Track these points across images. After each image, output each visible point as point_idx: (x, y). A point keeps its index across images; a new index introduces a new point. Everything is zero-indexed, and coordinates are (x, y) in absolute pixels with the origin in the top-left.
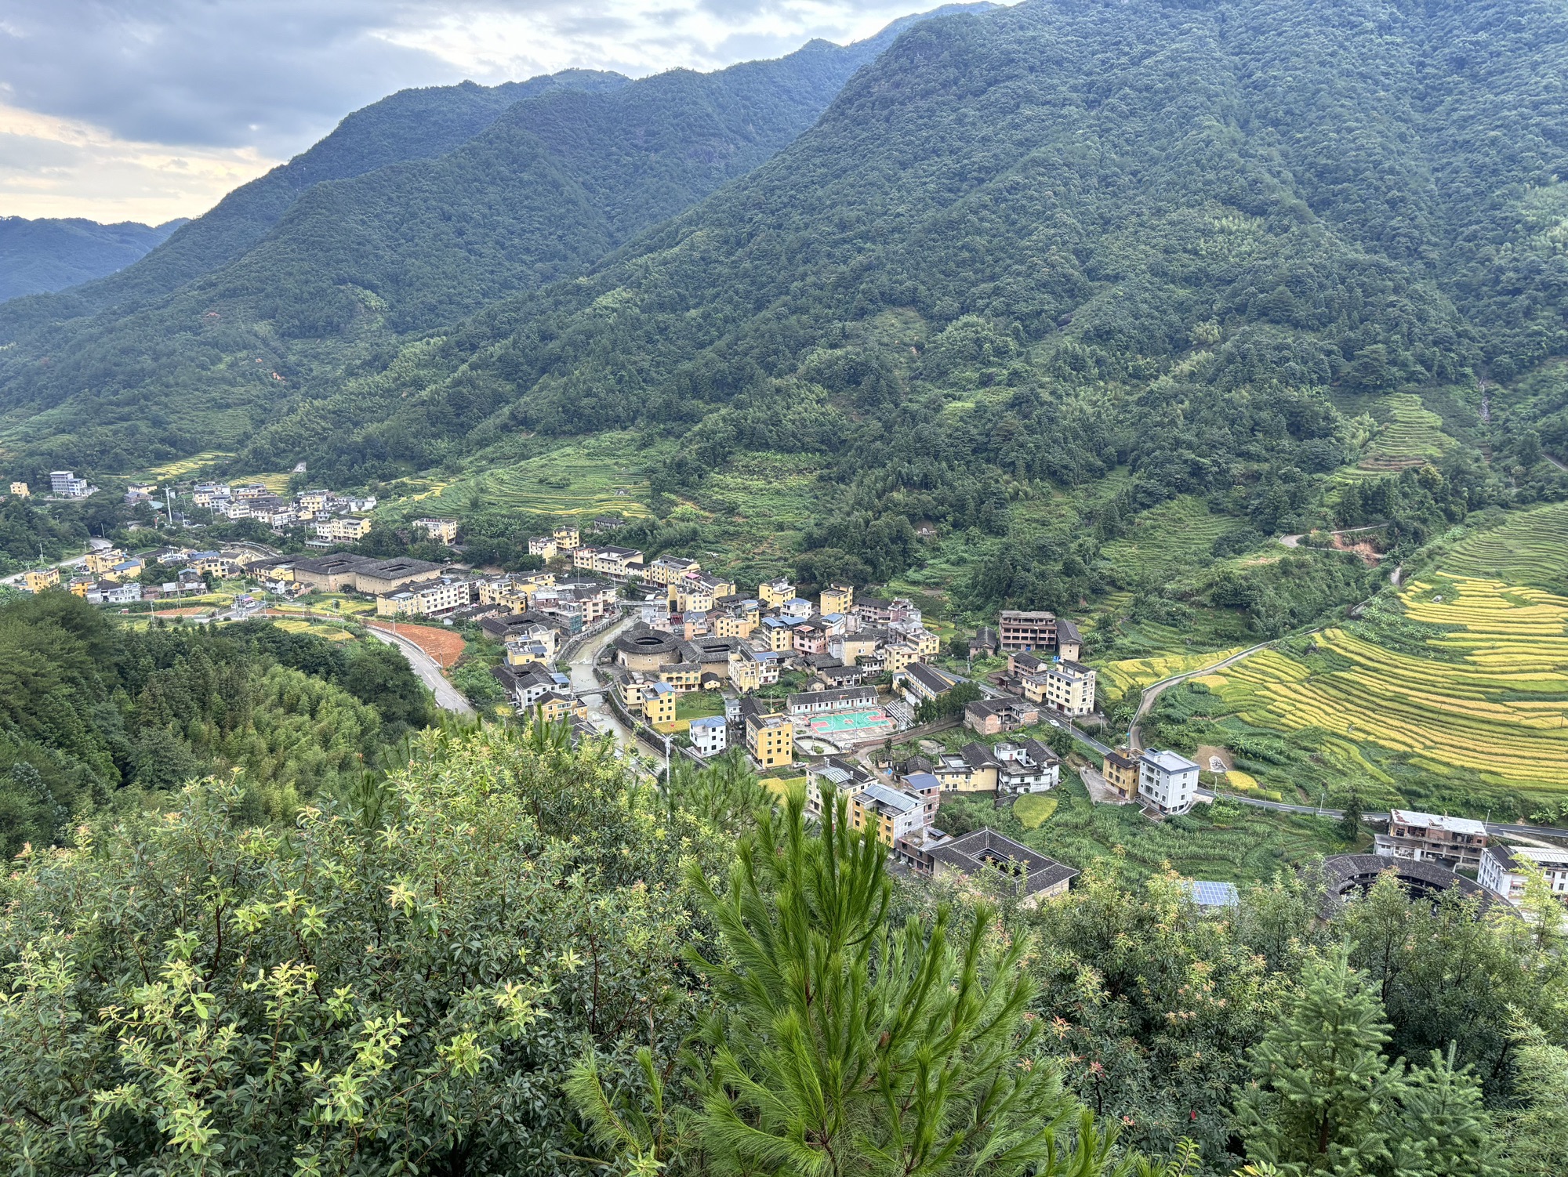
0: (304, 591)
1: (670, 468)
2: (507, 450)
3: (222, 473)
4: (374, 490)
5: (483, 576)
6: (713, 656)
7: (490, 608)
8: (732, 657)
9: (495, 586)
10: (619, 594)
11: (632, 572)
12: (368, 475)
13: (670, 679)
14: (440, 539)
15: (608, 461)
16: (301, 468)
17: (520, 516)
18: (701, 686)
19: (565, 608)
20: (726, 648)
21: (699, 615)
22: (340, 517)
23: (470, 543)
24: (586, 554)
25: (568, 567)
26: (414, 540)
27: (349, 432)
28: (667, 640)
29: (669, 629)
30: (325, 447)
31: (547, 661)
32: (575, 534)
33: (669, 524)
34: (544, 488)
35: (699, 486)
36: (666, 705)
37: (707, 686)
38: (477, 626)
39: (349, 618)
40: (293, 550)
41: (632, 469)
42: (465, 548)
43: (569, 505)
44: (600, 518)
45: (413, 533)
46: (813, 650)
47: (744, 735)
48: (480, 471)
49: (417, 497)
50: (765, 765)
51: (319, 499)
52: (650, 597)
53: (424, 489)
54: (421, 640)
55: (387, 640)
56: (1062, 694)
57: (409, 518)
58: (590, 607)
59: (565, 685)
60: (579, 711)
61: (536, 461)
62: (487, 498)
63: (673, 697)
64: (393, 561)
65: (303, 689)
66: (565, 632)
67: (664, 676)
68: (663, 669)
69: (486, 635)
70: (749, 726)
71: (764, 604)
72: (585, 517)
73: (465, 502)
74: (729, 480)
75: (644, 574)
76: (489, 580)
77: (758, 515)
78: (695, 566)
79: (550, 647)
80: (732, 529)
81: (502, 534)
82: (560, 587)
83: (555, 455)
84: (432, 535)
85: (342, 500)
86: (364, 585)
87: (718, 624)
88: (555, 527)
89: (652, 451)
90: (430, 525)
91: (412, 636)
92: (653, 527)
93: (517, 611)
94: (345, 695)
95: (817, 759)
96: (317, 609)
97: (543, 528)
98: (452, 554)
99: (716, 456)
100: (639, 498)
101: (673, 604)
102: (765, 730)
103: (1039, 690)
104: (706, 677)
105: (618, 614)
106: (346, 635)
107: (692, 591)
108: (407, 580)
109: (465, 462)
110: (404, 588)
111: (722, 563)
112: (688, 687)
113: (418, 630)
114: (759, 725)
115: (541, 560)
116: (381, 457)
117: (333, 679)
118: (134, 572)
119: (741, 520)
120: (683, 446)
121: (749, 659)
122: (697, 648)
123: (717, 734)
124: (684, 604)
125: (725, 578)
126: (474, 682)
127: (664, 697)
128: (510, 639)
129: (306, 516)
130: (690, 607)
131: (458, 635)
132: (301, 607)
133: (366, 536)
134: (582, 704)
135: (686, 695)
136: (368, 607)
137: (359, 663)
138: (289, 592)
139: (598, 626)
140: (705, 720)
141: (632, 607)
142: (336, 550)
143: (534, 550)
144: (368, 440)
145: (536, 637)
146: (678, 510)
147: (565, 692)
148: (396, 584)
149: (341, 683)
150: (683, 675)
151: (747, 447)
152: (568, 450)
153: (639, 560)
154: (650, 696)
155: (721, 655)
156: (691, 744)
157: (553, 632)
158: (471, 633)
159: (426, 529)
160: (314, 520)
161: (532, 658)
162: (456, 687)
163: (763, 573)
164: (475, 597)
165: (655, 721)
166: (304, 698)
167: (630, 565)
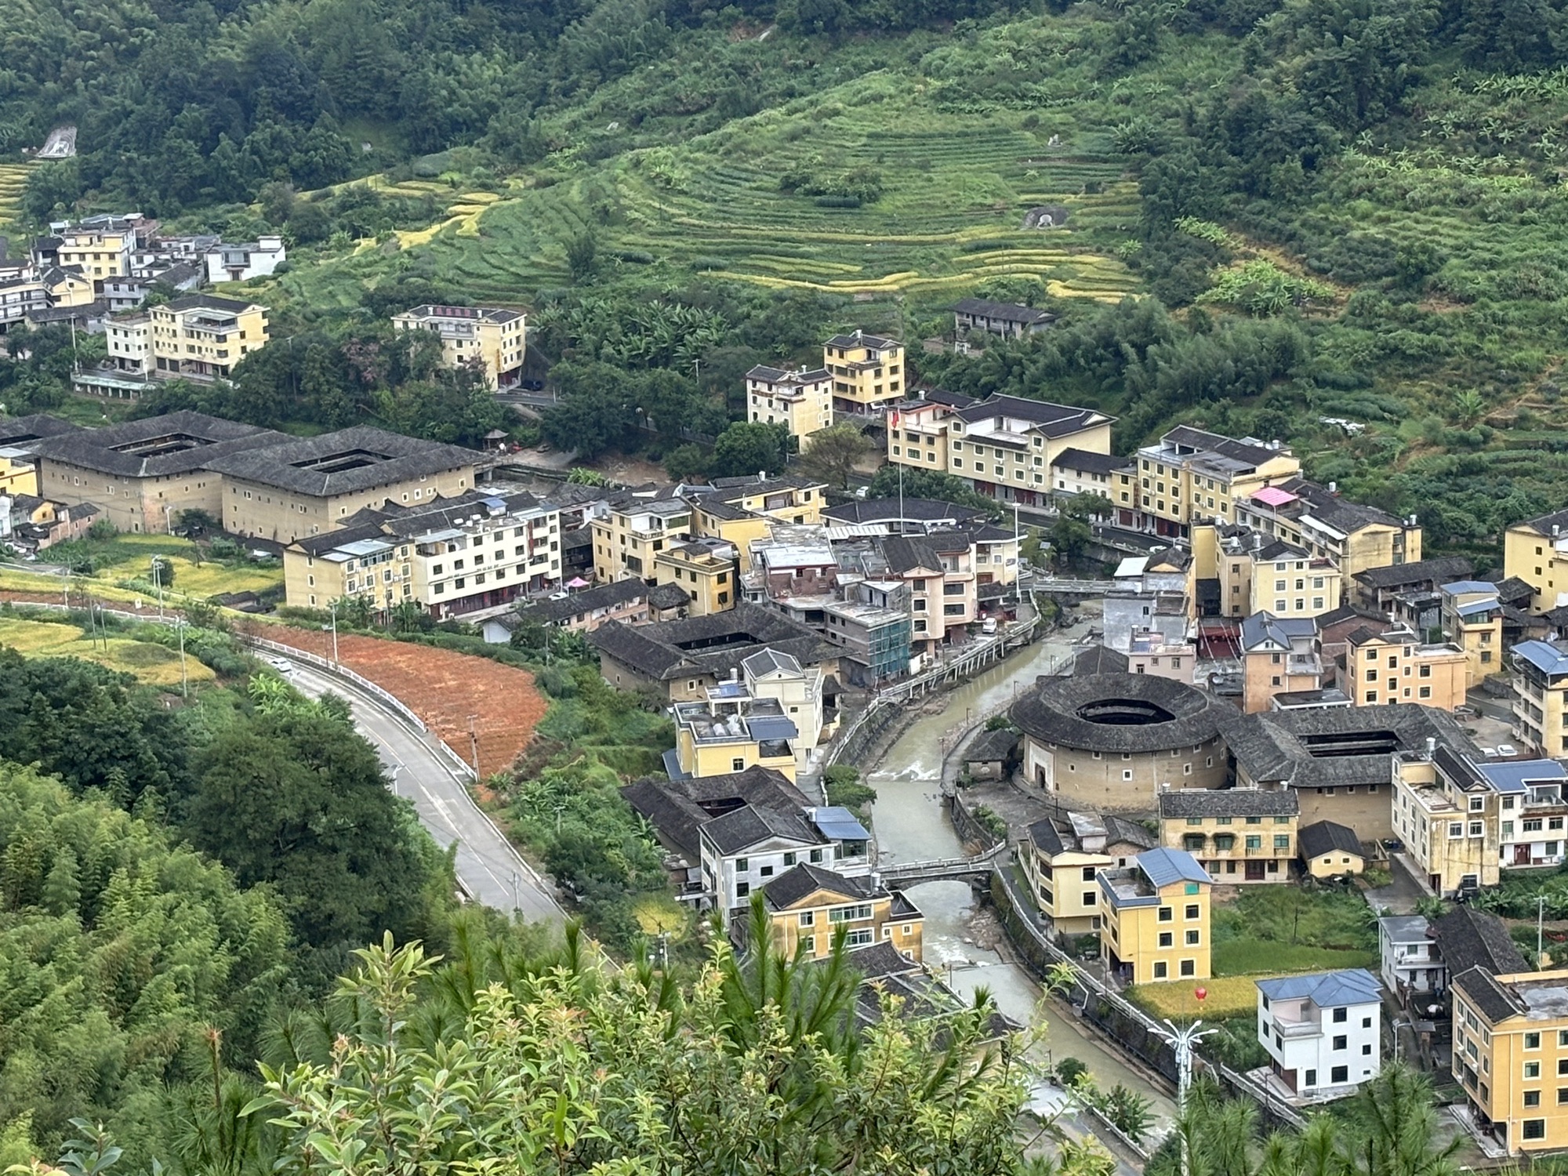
0: (68, 528)
5: (603, 492)
6: (1340, 768)
7: (626, 591)
8: (1407, 774)
9: (639, 523)
10: (1031, 556)
11: (1073, 483)
12: (262, 169)
13: (1194, 841)
14: (474, 371)
15: (1006, 116)
16: (60, 146)
17: (721, 298)
18: (1299, 866)
19: (856, 596)
20: (1385, 741)
21: (1293, 629)
22: (178, 301)
23: (566, 384)
24: (926, 422)
25: (868, 466)
26: (398, 374)
28: (1184, 711)
29: (1193, 675)
31: (797, 768)
32: (892, 358)
33: (1200, 325)
34: (797, 206)
36: (1179, 925)
37: (1319, 867)
38: (582, 650)
39: (199, 617)
40: (37, 401)
42: (552, 399)
43: (876, 264)
44: (974, 304)
47: (1443, 1038)
49: (408, 239)
50: (1516, 1140)
52: (1130, 566)
53: (430, 212)
55: (312, 686)
57: (382, 305)
58: (936, 596)
59: (853, 848)
60: (895, 933)
61: (773, 119)
62: (623, 240)
63: (1203, 900)
66: (856, 674)
67: (1174, 831)
68: (1171, 806)
70: (1463, 1010)
71: (1520, 597)
72: (926, 301)
73: (553, 252)
74: (1407, 171)
75: (1111, 488)
76: (623, 503)
78: (1285, 464)
79: (809, 721)
80: (1414, 339)
81: (664, 357)
82: (842, 530)
83: (834, 97)
84: (452, 357)
85: (184, 248)
86: (245, 512)
87: (1361, 662)
88: (829, 332)
89: (1148, 81)
90: (448, 325)
91: (389, 677)
92: (1147, 333)
93: (706, 605)
94: (183, 857)
96: (105, 585)
97: (792, 339)
100: (1102, 239)
101: (1209, 590)
102: (1517, 1024)
104: (1316, 839)
105: (1027, 619)
106: (191, 669)
107: (1273, 550)
108: (376, 501)
110: (366, 526)
112: (1255, 868)
113: (403, 658)
114: (1497, 1007)
115: (784, 439)
117: (149, 800)
119: (1445, 311)
121: (1464, 781)
122: (1284, 740)
123: (1349, 1026)
124: (1244, 591)
125: (1389, 506)
126: (569, 825)
127: (1176, 899)
128: (684, 694)
129: (75, 295)
131: (523, 676)
132: (54, 579)
135: (1247, 897)
136: (256, 583)
138: (24, 533)
140: (1310, 980)
141: (1073, 600)
142: (165, 403)
143: (761, 409)
145: (765, 689)
146: (1232, 277)
147: (853, 868)
148: (340, 512)
150: (1239, 827)
154: (1127, 892)
155: (1368, 766)
156: (1262, 1059)
157: (819, 675)
158: (566, 672)
159: (433, 341)
160: (100, 308)
161: (751, 756)
162: (518, 840)
164: (579, 556)
165: (1144, 976)
167: (1066, 460)
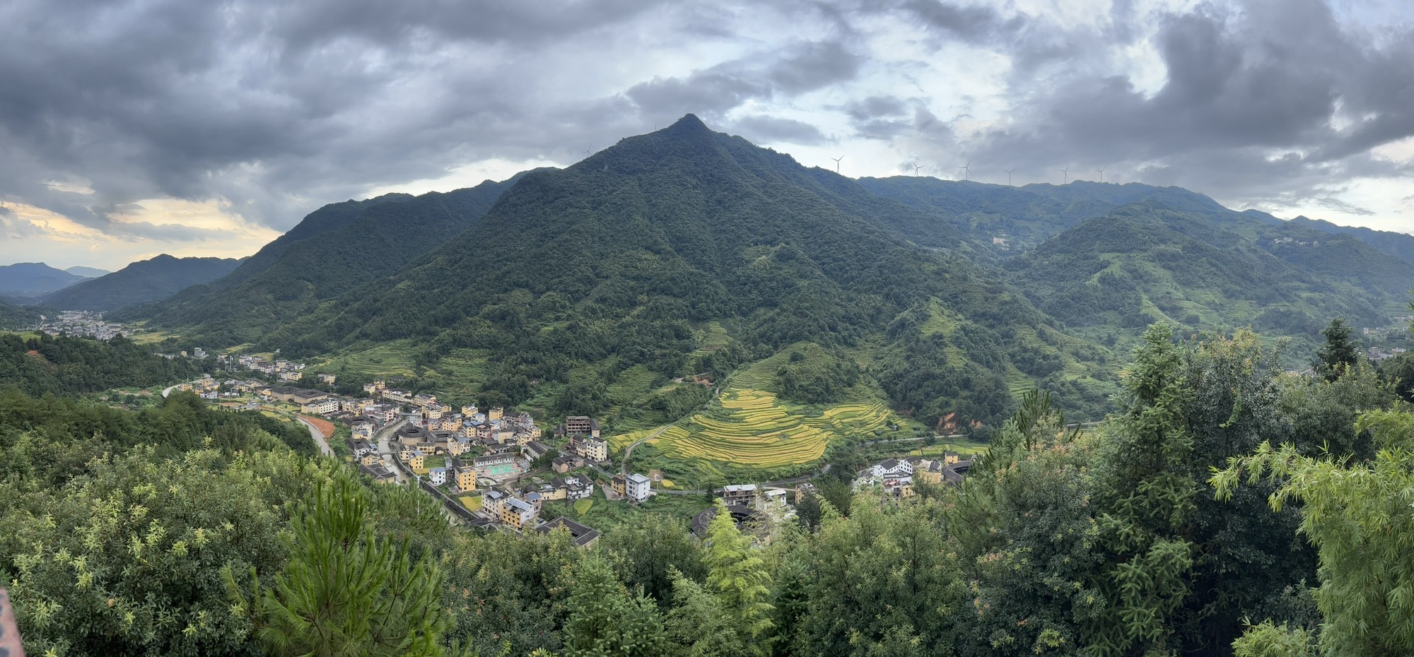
0: (274, 400)
1: (425, 355)
2: (358, 347)
3: (250, 351)
4: (304, 361)
5: (344, 399)
6: (441, 439)
7: (346, 413)
8: (449, 440)
9: (349, 404)
10: (400, 410)
11: (407, 400)
12: (303, 355)
13: (421, 449)
14: (328, 382)
15: (399, 352)
16: (278, 351)
17: (361, 374)
18: (435, 453)
19: (377, 415)
20: (447, 435)
21: (435, 420)
22: (291, 371)
23: (340, 385)
24: (387, 391)
25: (379, 397)
26: (318, 382)
27: (298, 338)
28: (420, 431)
29: (422, 426)
30: (287, 343)
31: (369, 438)
32: (383, 383)
33: (423, 379)
34: (371, 362)
35: (437, 363)
36: (419, 461)
37: (438, 453)
38: (340, 421)
39: (290, 413)
40: (272, 383)
41: (408, 356)
42: (338, 386)
43: (381, 371)
44: (394, 376)
45: (318, 379)
46: (486, 437)
47: (454, 477)
48: (346, 355)
49: (321, 365)
50: (463, 490)
51: (285, 363)
52: (414, 412)
53: (324, 361)
54: (318, 425)
55: (304, 423)
56: (593, 452)
57: (317, 373)
58: (388, 415)
59: (375, 450)
60: (380, 462)
61: (369, 351)
62: (348, 366)
63: (422, 458)
64: (309, 390)
65: (269, 440)
66: (377, 425)
67: (418, 448)
68: (418, 444)
69: (344, 425)
70: (456, 472)
71: (464, 416)
72: (388, 375)
73: (339, 367)
74: (449, 360)
75: (411, 401)
76: (347, 401)
77: (462, 376)
78: (434, 398)
79: (370, 432)
80: (450, 382)
81: (353, 382)
82: (376, 406)
83: (377, 349)
84: (325, 381)
85: (292, 365)
86: (297, 399)
87: (443, 424)
88: (375, 379)
89: (417, 348)
90: (325, 376)
91: (313, 422)
92: (416, 380)
93: (357, 415)
94: (284, 445)
95: (487, 487)
96: (278, 408)
97: (370, 380)
98: (333, 389)
99: (444, 350)
100: (411, 368)
101: (424, 415)
102: (463, 474)
103: (584, 451)
104: (437, 449)
105: (400, 419)
106: (288, 420)
107: (432, 409)
108: (314, 399)
109: (340, 351)
110: (313, 402)
111: (446, 397)
112: (429, 453)
113: (316, 420)
114: (460, 472)
115: (368, 393)
116: (308, 348)
117: (281, 437)
118: (216, 387)
119: (454, 378)
120: (430, 346)
121: (457, 441)
122: (434, 436)
123: (442, 475)
124: (428, 415)
125: (447, 404)
126: (337, 445)
127: (418, 457)
128: (353, 427)
129: (278, 370)
130: (431, 416)
131: (332, 424)
132: (272, 406)
133: (300, 379)
134: (382, 459)
135: (428, 457)
136: (298, 409)
137: (292, 432)
138: (269, 400)
139: (391, 424)
140: (436, 469)
141: (406, 416)
142: (288, 384)
143: (366, 389)
144: (304, 341)
145: (364, 427)
146: (427, 373)
147: (375, 452)
148: (310, 400)
149: (284, 439)
150: (427, 447)
151: (458, 346)
152: (382, 347)
153: (410, 395)
154: (412, 456)
155: (444, 439)
156: (430, 480)
157: (372, 425)
158: (338, 423)
159: (323, 378)
160: (281, 372)
161: (362, 436)
162: (330, 446)
163: (464, 401)
164: (340, 408)
165: (414, 468)
166: (269, 444)
167: (406, 397)
